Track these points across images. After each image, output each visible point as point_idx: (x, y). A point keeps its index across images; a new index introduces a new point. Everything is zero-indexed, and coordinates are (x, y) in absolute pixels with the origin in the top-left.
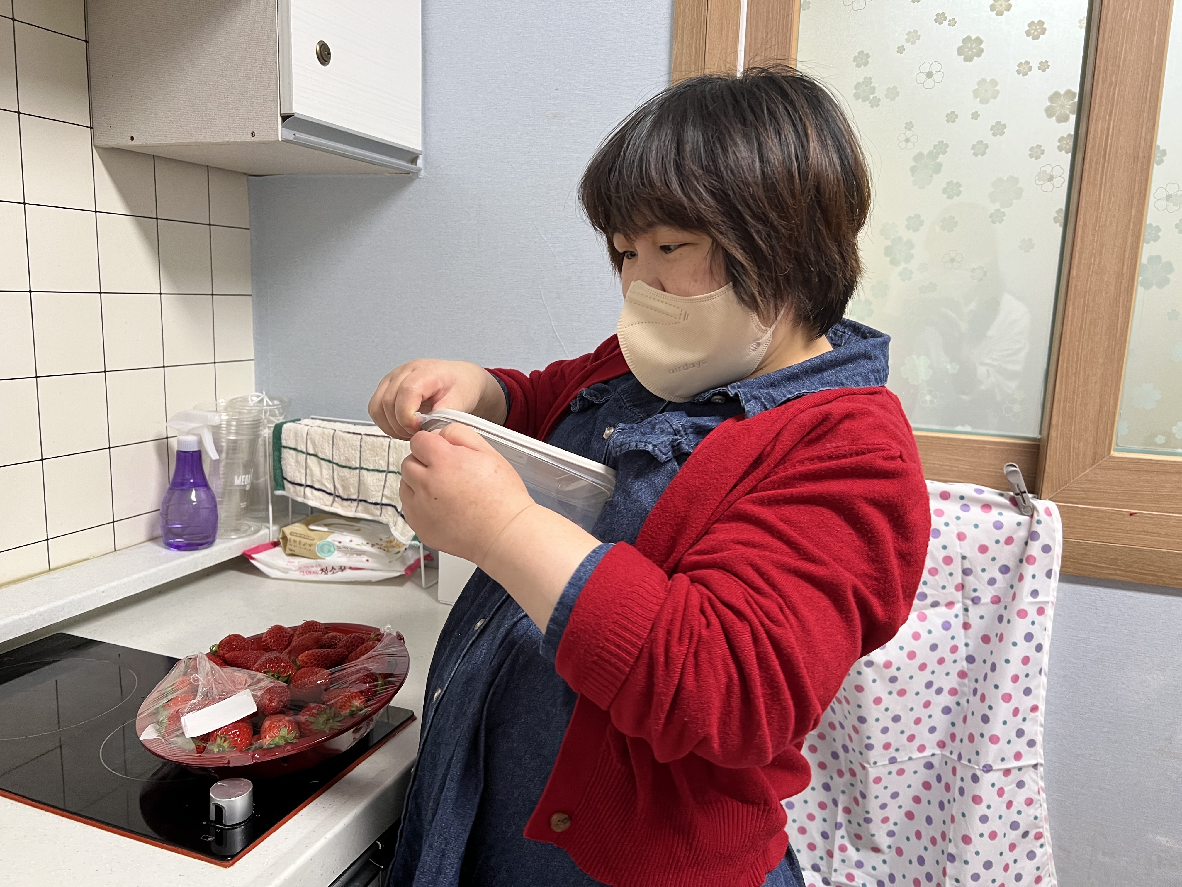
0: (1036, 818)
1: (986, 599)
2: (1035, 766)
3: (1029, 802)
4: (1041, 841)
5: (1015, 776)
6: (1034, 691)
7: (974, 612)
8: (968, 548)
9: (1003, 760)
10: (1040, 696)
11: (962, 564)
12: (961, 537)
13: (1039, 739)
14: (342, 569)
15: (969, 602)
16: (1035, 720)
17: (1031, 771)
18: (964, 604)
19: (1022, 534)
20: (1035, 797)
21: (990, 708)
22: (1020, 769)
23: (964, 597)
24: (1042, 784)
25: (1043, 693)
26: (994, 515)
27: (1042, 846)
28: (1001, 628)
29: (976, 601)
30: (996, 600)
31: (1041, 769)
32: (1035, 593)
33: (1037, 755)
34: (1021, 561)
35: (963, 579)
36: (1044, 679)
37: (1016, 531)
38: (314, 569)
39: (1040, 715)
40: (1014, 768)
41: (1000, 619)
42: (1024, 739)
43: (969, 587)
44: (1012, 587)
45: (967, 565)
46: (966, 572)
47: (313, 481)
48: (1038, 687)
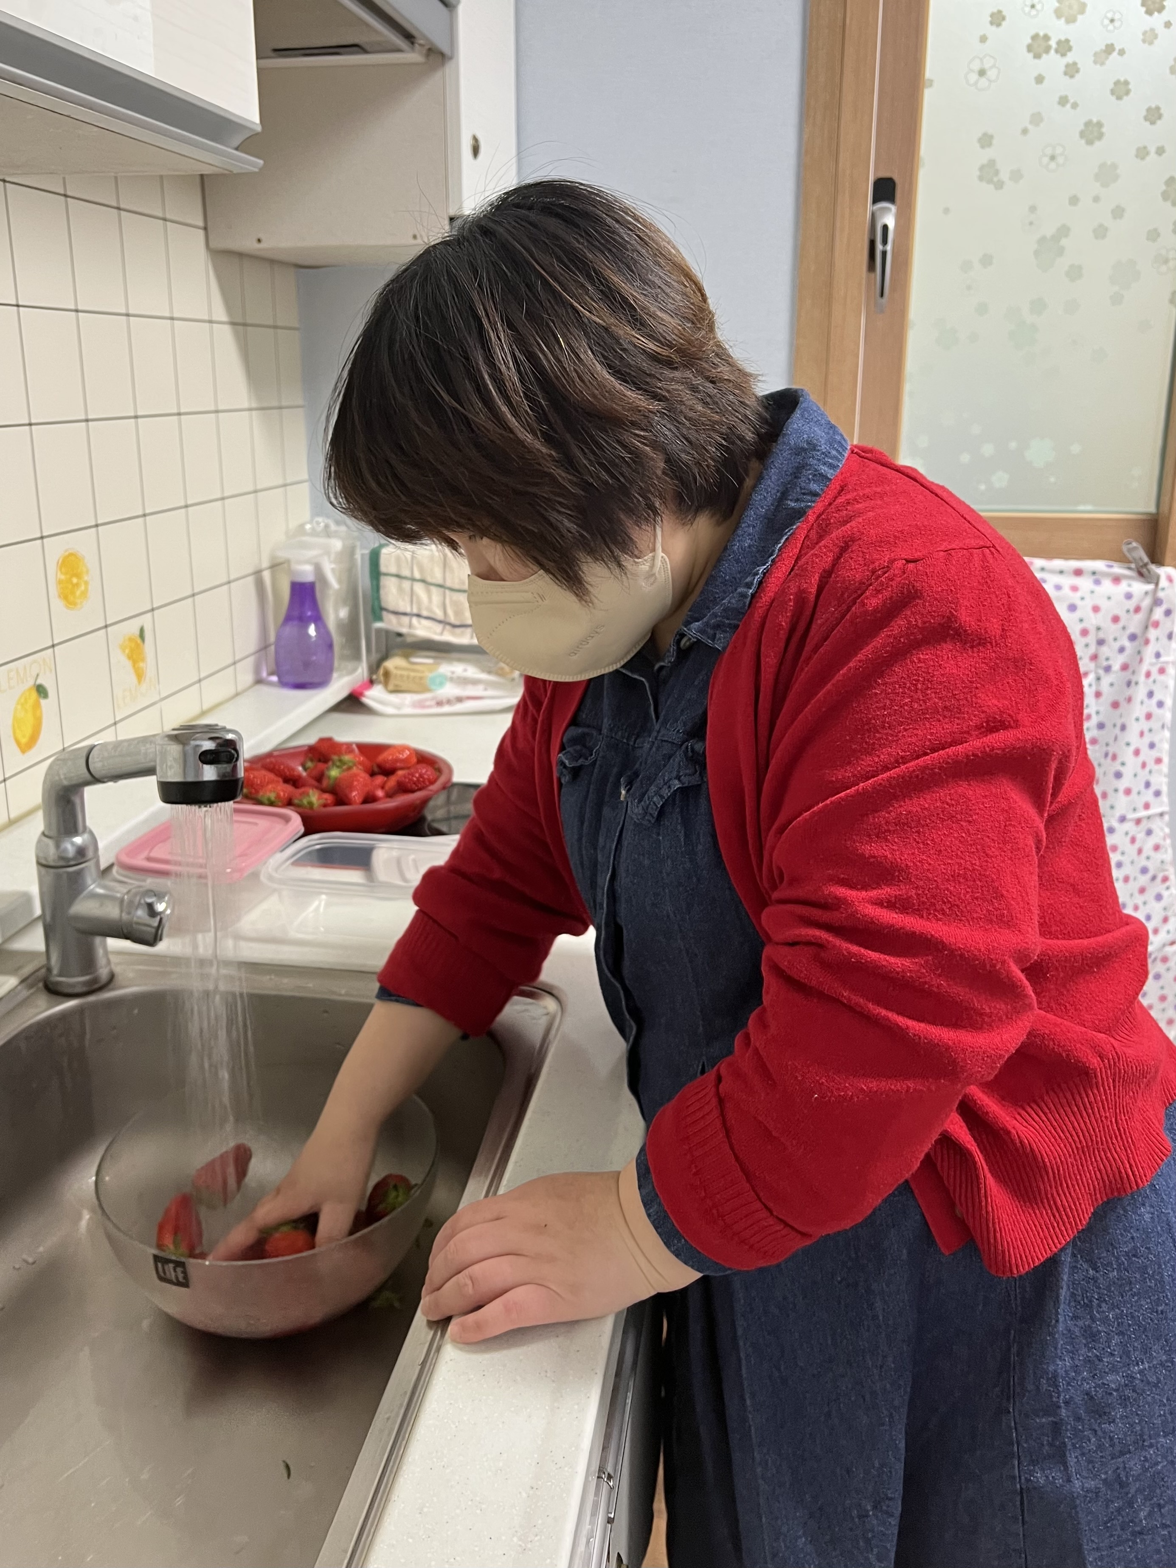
0: (1162, 862)
1: (1116, 667)
2: (1161, 815)
3: (1157, 848)
4: (1167, 884)
5: (1144, 825)
6: (1157, 745)
7: (1106, 680)
8: (1102, 619)
9: (1135, 810)
10: (1164, 747)
11: (1097, 635)
12: (1096, 609)
13: (1165, 789)
14: (460, 700)
15: (1101, 672)
16: (1160, 772)
17: (1158, 819)
18: (1096, 673)
19: (1146, 603)
20: (1162, 842)
21: (1123, 764)
22: (1149, 818)
23: (1097, 667)
24: (1167, 830)
25: (1166, 746)
26: (1124, 587)
27: (1168, 888)
28: (1128, 692)
29: (1108, 669)
30: (1125, 667)
31: (1167, 818)
32: (1158, 655)
33: (1162, 805)
34: (1146, 627)
35: (1097, 650)
36: (1167, 734)
37: (1142, 600)
38: (428, 703)
39: (1164, 767)
40: (1144, 818)
41: (1129, 684)
42: (1151, 791)
43: (1102, 658)
44: (1139, 652)
45: (1101, 635)
46: (1101, 642)
47: (419, 609)
48: (1161, 741)
